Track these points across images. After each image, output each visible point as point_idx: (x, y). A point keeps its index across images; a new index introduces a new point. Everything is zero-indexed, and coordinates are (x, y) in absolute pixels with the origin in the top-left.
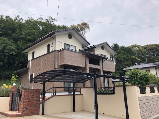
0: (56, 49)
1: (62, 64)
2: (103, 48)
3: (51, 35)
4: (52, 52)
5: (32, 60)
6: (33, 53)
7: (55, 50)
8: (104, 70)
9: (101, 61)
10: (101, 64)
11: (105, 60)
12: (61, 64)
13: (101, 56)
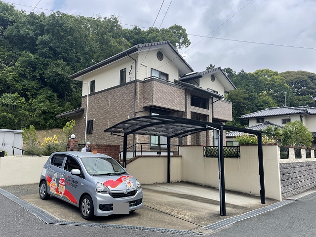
0: (138, 78)
1: (148, 104)
2: (213, 78)
3: (129, 52)
4: (129, 83)
5: (89, 95)
6: (93, 83)
7: (136, 81)
8: (215, 117)
9: (210, 101)
10: (210, 106)
11: (218, 99)
12: (145, 105)
13: (211, 91)
